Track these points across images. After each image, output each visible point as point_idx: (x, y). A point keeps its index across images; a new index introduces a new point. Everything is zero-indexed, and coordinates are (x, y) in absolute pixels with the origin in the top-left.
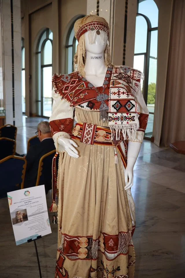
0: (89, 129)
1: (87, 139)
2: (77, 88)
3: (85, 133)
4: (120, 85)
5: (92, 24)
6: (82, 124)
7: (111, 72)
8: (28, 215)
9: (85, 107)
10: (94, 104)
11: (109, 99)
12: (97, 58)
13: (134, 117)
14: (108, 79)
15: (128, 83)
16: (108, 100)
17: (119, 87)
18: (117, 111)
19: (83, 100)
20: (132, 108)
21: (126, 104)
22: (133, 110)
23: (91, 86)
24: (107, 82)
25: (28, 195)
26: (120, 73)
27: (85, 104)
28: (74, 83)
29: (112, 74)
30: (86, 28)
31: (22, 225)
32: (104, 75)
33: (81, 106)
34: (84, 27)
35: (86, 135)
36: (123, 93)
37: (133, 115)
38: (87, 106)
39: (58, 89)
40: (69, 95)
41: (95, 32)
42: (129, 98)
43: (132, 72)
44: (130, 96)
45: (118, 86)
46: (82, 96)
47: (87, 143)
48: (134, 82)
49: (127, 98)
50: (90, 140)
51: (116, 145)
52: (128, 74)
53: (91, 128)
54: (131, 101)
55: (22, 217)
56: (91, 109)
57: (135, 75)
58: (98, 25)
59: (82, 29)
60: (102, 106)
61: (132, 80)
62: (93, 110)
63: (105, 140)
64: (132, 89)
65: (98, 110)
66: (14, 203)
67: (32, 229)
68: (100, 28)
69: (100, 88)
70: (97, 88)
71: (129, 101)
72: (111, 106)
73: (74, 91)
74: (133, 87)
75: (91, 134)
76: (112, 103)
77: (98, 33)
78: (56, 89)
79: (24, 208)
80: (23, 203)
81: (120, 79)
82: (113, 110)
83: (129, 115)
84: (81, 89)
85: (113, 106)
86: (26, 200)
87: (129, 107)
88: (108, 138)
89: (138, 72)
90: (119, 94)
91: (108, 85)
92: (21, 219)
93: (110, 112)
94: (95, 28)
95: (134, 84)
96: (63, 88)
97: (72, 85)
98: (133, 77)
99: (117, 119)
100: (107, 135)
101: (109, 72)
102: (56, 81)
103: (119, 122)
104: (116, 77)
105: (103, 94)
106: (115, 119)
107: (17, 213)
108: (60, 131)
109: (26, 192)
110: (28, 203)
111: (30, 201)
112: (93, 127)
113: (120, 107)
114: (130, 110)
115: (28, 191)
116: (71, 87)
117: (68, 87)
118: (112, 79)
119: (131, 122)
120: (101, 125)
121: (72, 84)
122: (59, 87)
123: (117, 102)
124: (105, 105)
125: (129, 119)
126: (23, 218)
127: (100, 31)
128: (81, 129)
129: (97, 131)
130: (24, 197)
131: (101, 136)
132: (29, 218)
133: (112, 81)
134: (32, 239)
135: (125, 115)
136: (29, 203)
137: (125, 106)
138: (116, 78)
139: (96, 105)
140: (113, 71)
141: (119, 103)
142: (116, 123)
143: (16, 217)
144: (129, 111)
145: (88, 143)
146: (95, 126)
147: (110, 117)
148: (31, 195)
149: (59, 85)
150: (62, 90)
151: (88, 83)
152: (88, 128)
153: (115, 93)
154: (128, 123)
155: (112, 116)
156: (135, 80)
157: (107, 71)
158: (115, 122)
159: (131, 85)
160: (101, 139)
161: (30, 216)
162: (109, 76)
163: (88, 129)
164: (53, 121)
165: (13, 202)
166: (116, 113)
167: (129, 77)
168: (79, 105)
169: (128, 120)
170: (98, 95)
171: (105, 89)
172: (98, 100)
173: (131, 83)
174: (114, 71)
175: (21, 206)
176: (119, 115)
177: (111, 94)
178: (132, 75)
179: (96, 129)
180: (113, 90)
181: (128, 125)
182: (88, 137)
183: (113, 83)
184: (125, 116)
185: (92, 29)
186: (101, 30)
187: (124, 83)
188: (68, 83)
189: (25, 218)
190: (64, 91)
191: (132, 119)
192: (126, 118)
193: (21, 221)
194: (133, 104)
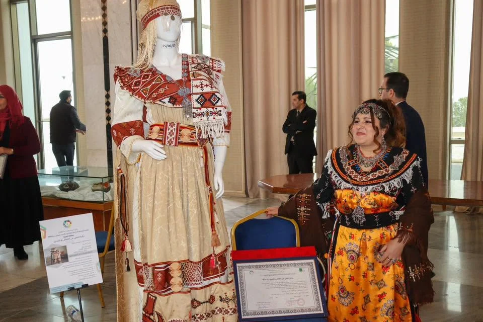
0: (172, 129)
1: (171, 140)
2: (153, 83)
3: (168, 133)
4: (201, 77)
5: (164, 9)
6: (163, 123)
7: (187, 62)
8: (69, 254)
9: (167, 103)
10: (176, 99)
11: (192, 92)
12: (170, 46)
13: (221, 111)
14: (186, 71)
15: (209, 74)
16: (191, 95)
17: (201, 79)
18: (202, 105)
19: (164, 95)
20: (217, 102)
21: (211, 98)
22: (219, 104)
23: (170, 80)
24: (186, 74)
25: (69, 227)
26: (199, 64)
27: (166, 100)
28: (147, 78)
29: (190, 65)
30: (157, 12)
31: (59, 268)
32: (180, 67)
33: (163, 102)
34: (155, 12)
35: (169, 136)
36: (207, 85)
37: (219, 109)
38: (169, 102)
39: (124, 85)
40: (141, 91)
41: (169, 17)
42: (213, 91)
43: (211, 61)
44: (214, 88)
45: (199, 77)
46: (162, 91)
47: (170, 144)
48: (215, 73)
49: (211, 91)
50: (174, 142)
51: (201, 146)
52: (207, 64)
53: (174, 127)
54: (216, 94)
55: (59, 256)
56: (173, 105)
57: (215, 65)
58: (171, 10)
59: (153, 13)
60: (185, 101)
61: (212, 71)
62: (175, 106)
63: (191, 140)
64: (213, 82)
65: (181, 106)
66: (49, 237)
67: (75, 274)
68: (174, 13)
69: (180, 81)
70: (177, 81)
71: (213, 94)
72: (195, 101)
73: (149, 87)
74: (214, 79)
75: (175, 134)
76: (195, 97)
77: (173, 18)
78: (122, 84)
79: (62, 244)
80: (61, 238)
81: (200, 70)
82: (197, 105)
83: (215, 110)
84: (158, 84)
85: (196, 100)
86: (66, 232)
87: (214, 101)
88: (193, 137)
89: (217, 62)
90: (202, 87)
91: (188, 77)
92: (58, 259)
93: (194, 108)
94: (169, 13)
95: (214, 75)
96: (132, 84)
97: (145, 80)
98: (213, 68)
99: (202, 114)
100: (192, 134)
101: (186, 63)
102: (121, 75)
103: (205, 118)
104: (194, 68)
105: (185, 87)
106: (199, 115)
107: (53, 250)
108: (131, 135)
109: (65, 221)
110: (68, 237)
111: (72, 234)
112: (176, 125)
113: (205, 101)
114: (216, 103)
115: (69, 221)
116: (144, 82)
117: (139, 82)
118: (190, 70)
119: (218, 117)
120: (184, 123)
121: (144, 78)
122: (126, 82)
123: (201, 96)
124: (187, 100)
125: (215, 113)
126: (61, 258)
127: (174, 16)
128: (161, 130)
129: (180, 131)
130: (64, 229)
131: (186, 136)
132: (69, 258)
133: (190, 73)
134: (75, 288)
135: (210, 109)
136: (71, 237)
137: (209, 100)
138: (195, 70)
139: (179, 100)
140: (189, 61)
141: (203, 97)
142: (201, 120)
143: (52, 255)
144: (214, 105)
145: (172, 145)
146: (178, 124)
147: (193, 113)
148: (72, 227)
149: (124, 79)
150: (130, 86)
151: (165, 76)
152: (170, 127)
153: (197, 86)
154: (214, 118)
155: (196, 112)
156: (215, 70)
157: (183, 61)
158: (200, 118)
159: (211, 76)
160: (186, 139)
161: (71, 256)
162: (186, 67)
163: (170, 129)
164: (118, 124)
165: (47, 236)
166: (200, 109)
167: (209, 67)
168: (160, 101)
169: (214, 115)
170: (179, 89)
171: (186, 82)
172: (180, 94)
173: (211, 74)
174: (191, 61)
175: (59, 241)
176: (204, 110)
177: (193, 88)
178: (211, 65)
179: (180, 128)
180: (195, 83)
181: (214, 121)
182: (171, 138)
183: (194, 75)
184: (211, 111)
185: (166, 14)
186: (176, 15)
187: (206, 75)
188: (139, 78)
189: (65, 257)
190: (134, 86)
191: (219, 114)
192: (212, 113)
193: (58, 262)
194: (218, 98)
